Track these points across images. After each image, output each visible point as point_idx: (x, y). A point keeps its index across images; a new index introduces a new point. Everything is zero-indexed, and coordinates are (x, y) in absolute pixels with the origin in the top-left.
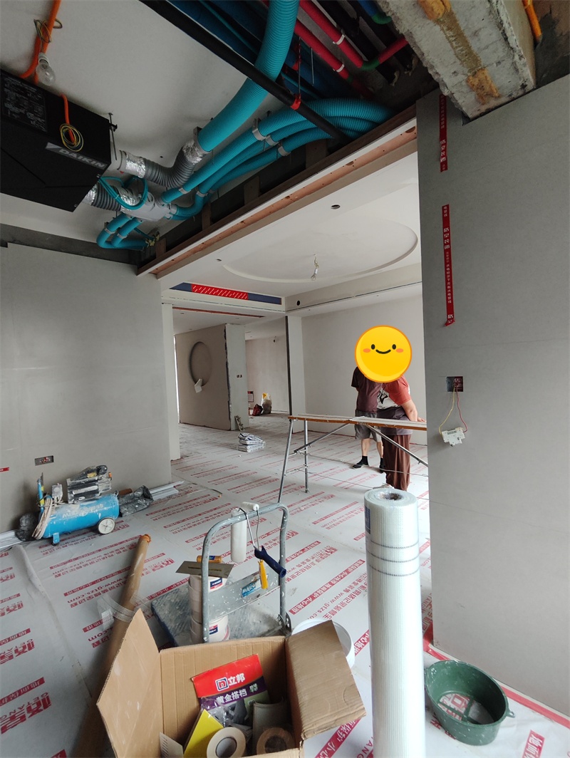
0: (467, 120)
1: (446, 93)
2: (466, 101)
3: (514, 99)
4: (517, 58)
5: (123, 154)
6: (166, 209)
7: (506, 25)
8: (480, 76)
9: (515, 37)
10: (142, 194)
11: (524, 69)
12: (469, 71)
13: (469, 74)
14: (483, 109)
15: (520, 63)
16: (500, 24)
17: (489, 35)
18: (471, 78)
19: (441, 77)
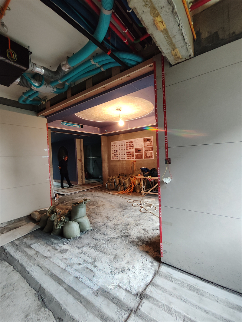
0: (171, 65)
1: (164, 55)
2: (171, 59)
3: (187, 60)
4: (188, 46)
5: (34, 64)
6: (52, 89)
7: (184, 35)
8: (176, 51)
9: (187, 39)
10: (41, 81)
11: (190, 50)
12: (172, 49)
13: (172, 50)
14: (177, 62)
15: (189, 48)
16: (182, 34)
17: (178, 38)
18: (172, 51)
19: (162, 50)
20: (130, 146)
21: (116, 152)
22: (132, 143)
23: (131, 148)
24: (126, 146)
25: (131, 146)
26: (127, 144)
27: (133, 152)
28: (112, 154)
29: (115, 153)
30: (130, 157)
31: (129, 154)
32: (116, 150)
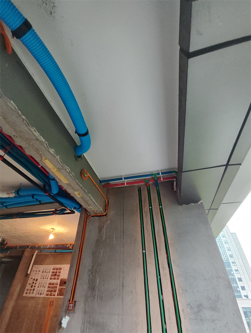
11: (100, 209)
18: (89, 207)
20: (55, 275)
21: (35, 282)
22: (60, 271)
23: (57, 277)
28: (28, 284)
31: (51, 287)
32: (36, 279)
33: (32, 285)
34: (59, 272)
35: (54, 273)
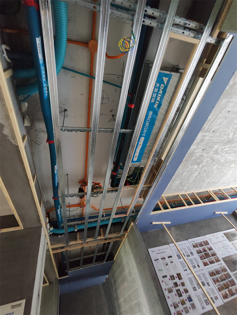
20: (207, 255)
21: (177, 280)
22: (209, 247)
23: (213, 258)
24: (196, 256)
25: (210, 253)
26: (197, 249)
27: (226, 270)
29: (176, 284)
30: (226, 286)
31: (219, 279)
32: (175, 275)
33: (178, 291)
34: (211, 249)
35: (201, 252)
